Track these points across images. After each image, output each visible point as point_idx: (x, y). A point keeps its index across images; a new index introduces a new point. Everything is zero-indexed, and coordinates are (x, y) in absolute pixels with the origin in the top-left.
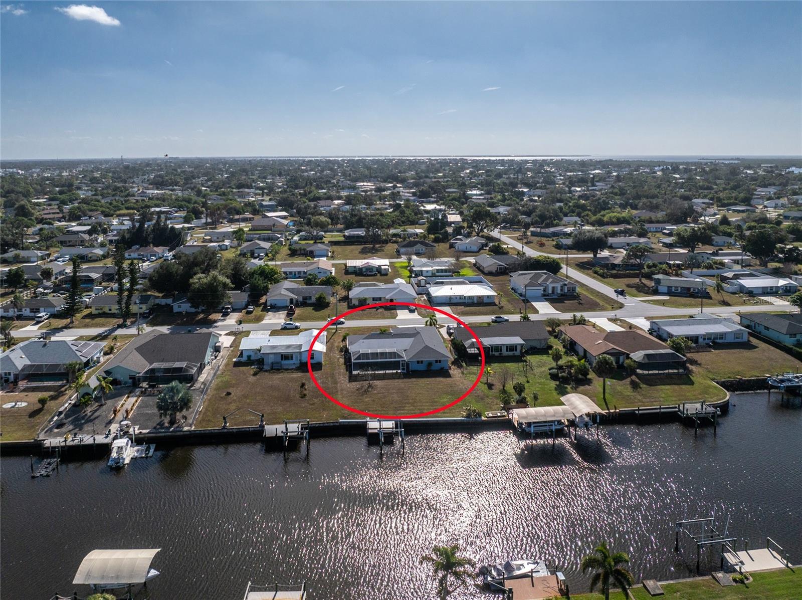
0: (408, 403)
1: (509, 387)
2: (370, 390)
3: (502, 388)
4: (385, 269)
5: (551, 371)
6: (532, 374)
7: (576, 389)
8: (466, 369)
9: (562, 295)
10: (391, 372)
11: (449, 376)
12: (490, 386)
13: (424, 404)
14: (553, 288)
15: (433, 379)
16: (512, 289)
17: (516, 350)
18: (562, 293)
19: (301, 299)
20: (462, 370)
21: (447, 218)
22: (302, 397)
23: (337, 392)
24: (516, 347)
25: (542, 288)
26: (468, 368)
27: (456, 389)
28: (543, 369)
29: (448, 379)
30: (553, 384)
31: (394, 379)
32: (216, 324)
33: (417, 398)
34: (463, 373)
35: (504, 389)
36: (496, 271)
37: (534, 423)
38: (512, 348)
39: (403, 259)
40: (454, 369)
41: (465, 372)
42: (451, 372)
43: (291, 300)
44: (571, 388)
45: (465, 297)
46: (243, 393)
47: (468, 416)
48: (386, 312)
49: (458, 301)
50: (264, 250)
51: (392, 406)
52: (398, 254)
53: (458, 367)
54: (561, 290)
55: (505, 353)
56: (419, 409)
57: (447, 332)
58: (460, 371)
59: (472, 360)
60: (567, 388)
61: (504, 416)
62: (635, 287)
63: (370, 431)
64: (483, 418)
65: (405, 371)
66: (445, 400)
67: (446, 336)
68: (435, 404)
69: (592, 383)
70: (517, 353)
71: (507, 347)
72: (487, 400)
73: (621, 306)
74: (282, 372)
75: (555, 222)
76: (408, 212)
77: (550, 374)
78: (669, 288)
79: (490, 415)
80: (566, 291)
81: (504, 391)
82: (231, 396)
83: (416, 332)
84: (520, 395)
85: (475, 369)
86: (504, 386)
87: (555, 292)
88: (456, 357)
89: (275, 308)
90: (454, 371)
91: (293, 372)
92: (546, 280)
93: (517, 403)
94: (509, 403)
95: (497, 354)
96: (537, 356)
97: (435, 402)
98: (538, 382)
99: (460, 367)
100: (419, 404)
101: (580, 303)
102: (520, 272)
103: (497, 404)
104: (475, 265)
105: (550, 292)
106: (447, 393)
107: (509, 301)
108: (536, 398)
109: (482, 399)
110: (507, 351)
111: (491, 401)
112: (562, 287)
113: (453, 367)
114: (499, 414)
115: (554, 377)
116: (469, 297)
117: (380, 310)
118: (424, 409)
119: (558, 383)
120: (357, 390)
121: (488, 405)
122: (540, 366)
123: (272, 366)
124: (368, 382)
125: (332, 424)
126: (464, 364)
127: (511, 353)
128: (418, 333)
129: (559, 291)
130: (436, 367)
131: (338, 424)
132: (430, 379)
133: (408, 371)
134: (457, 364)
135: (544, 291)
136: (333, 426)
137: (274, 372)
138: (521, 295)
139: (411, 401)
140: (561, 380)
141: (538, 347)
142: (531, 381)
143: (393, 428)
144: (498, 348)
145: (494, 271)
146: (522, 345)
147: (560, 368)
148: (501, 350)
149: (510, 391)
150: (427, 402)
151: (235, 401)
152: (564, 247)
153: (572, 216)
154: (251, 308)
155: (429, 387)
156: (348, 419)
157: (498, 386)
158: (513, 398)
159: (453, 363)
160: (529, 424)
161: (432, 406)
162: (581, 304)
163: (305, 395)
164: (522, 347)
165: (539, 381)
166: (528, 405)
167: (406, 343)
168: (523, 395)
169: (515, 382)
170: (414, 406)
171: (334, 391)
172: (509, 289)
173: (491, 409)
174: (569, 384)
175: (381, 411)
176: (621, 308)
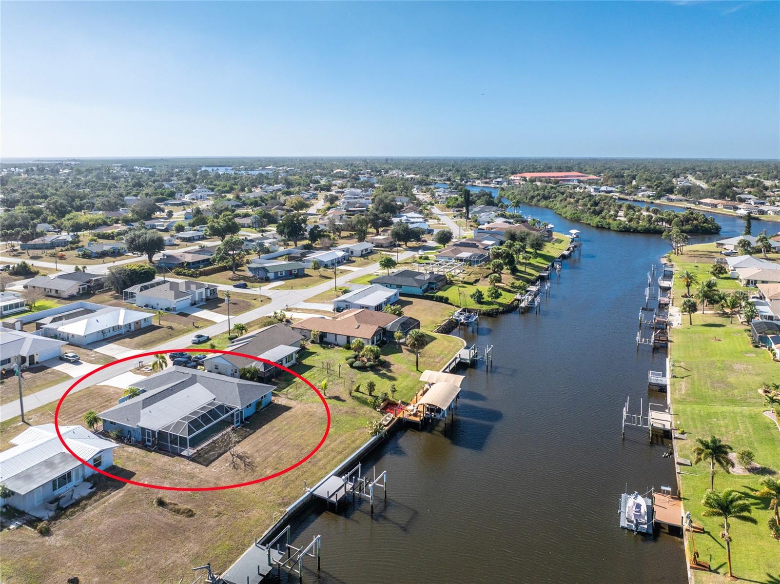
2: (247, 460)
12: (338, 399)
16: (146, 306)
17: (292, 359)
22: (191, 516)
24: (292, 355)
29: (292, 411)
30: (371, 375)
34: (290, 399)
35: (351, 396)
36: (78, 293)
38: (289, 358)
40: (276, 399)
45: (120, 326)
47: (376, 432)
49: (112, 334)
54: (206, 295)
55: (285, 365)
60: (386, 373)
63: (334, 500)
64: (386, 428)
65: (239, 424)
69: (390, 362)
71: (286, 358)
73: (268, 298)
78: (276, 273)
79: (385, 422)
80: (209, 295)
81: (355, 397)
87: (201, 298)
90: (281, 401)
91: (102, 497)
105: (197, 299)
108: (393, 389)
110: (287, 363)
111: (362, 410)
112: (205, 291)
115: (362, 369)
116: (125, 325)
119: (372, 372)
124: (227, 454)
127: (290, 364)
130: (263, 404)
133: (242, 422)
135: (192, 299)
138: (169, 310)
140: (372, 369)
147: (355, 359)
149: (359, 395)
152: (94, 255)
155: (294, 426)
156: (292, 503)
164: (296, 353)
167: (200, 391)
174: (382, 370)
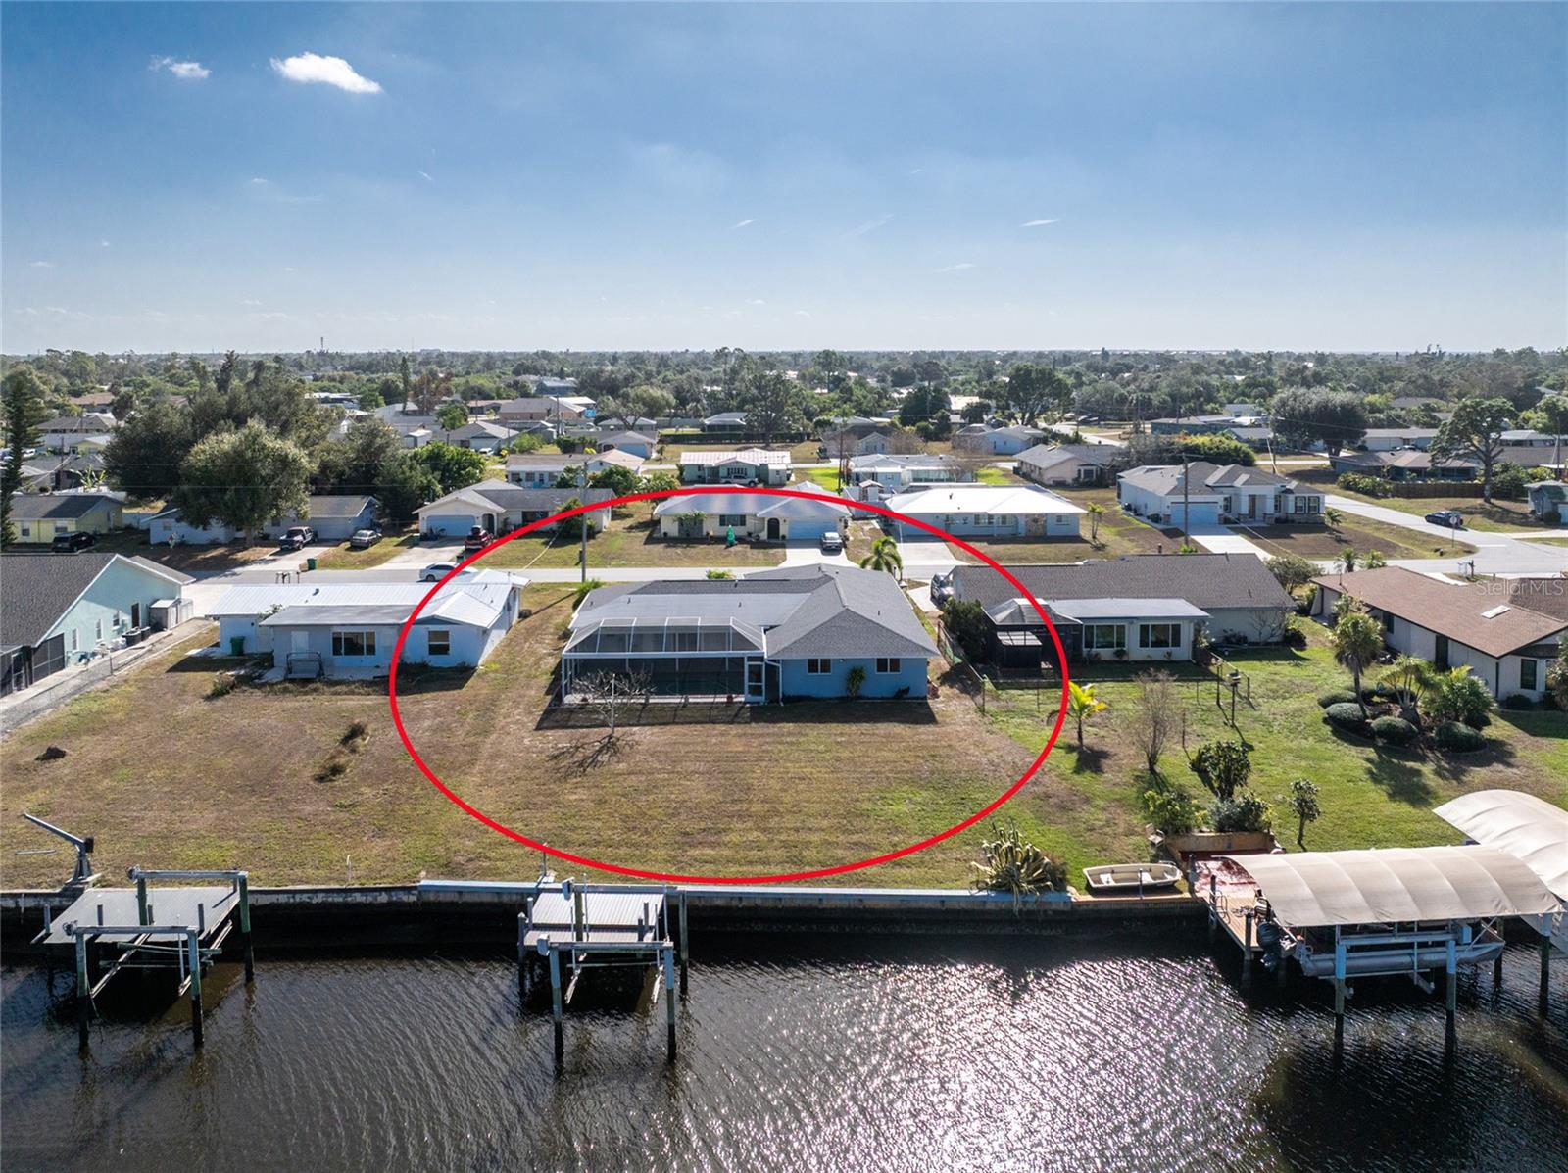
0: (741, 816)
1: (1175, 763)
2: (603, 758)
3: (1143, 765)
4: (778, 472)
5: (1334, 708)
6: (1256, 720)
7: (1457, 778)
8: (997, 698)
9: (1278, 521)
10: (710, 699)
11: (929, 718)
12: (1090, 760)
13: (811, 823)
14: (1253, 498)
15: (866, 726)
16: (1128, 508)
17: (1177, 643)
18: (1281, 515)
19: (516, 518)
20: (979, 699)
21: (949, 403)
22: (321, 779)
23: (472, 763)
24: (1177, 629)
25: (1220, 498)
26: (1004, 694)
27: (952, 765)
28: (1293, 704)
29: (922, 729)
30: (1355, 758)
31: (714, 723)
32: (238, 570)
33: (787, 798)
34: (982, 711)
35: (1152, 770)
36: (1076, 480)
37: (1349, 930)
38: (1161, 633)
39: (835, 463)
40: (946, 696)
41: (990, 706)
42: (937, 705)
43: (489, 518)
44: (1438, 773)
45: (991, 517)
46: (110, 755)
47: (1005, 883)
48: (755, 551)
49: (970, 527)
50: (495, 443)
51: (673, 824)
52: (824, 456)
53: (965, 690)
54: (1276, 507)
55: (1136, 651)
56: (785, 844)
57: (933, 597)
58: (969, 702)
59: (1018, 668)
60: (1418, 773)
61: (1170, 888)
62: (1480, 513)
63: (531, 939)
64: (1076, 895)
65: (762, 699)
66: (904, 808)
67: (928, 606)
68: (859, 823)
69: (1511, 754)
70: (1183, 652)
71: (1144, 629)
72: (1088, 814)
73: (1469, 550)
74: (315, 690)
75: (1209, 407)
76: (858, 393)
77: (1330, 720)
79: (1107, 880)
80: (1291, 510)
81: (1153, 778)
82: (60, 762)
83: (821, 575)
84: (1226, 793)
85: (1027, 698)
86: (1152, 760)
87: (1259, 513)
88: (958, 660)
89: (434, 538)
90: (949, 704)
91: (352, 693)
92: (1232, 476)
93: (1220, 828)
94: (1188, 829)
95: (1106, 653)
96: (1257, 664)
97: (864, 815)
98: (1290, 750)
99: (972, 688)
100: (790, 822)
101: (1339, 540)
102: (1148, 467)
103: (1130, 833)
104: (1016, 471)
105: (1245, 509)
106: (916, 781)
107: (1119, 534)
108: (1306, 809)
109: (1063, 808)
110: (1143, 643)
111: (1104, 817)
112: (1277, 498)
113: (944, 690)
114: (1147, 879)
115: (1348, 730)
116: (1004, 517)
117: (738, 548)
118: (807, 844)
119: (1371, 752)
120: (555, 757)
121: (1094, 837)
122: (1274, 695)
123: (290, 671)
124: (607, 731)
125: (383, 898)
126: (988, 685)
127: (1158, 653)
128: (828, 579)
129: (1270, 509)
130: (879, 685)
131: (413, 898)
132: (853, 728)
133: (773, 699)
134: (962, 681)
135: (1227, 508)
136: (390, 904)
137: (286, 690)
138: (1156, 519)
139: (756, 807)
140: (1380, 742)
141: (1253, 637)
142: (1255, 744)
143: (640, 929)
144: (1110, 631)
145: (1069, 481)
146: (1198, 624)
147: (1364, 697)
148: (1121, 644)
149: (1182, 781)
150: (826, 816)
151: (56, 781)
153: (1246, 402)
154: (367, 535)
155: (845, 754)
156: (463, 876)
157: (1127, 760)
158: (1198, 808)
159: (946, 678)
160: (1321, 938)
161: (845, 831)
162: (1346, 541)
163: (336, 771)
164: (1198, 632)
165: (1294, 745)
166: (1272, 838)
167: (781, 607)
168: (1239, 797)
169: (1194, 748)
170: (764, 830)
171: (463, 757)
172: (1116, 511)
173: (1104, 853)
174: (1423, 759)
175: (619, 845)
176: (1470, 552)
